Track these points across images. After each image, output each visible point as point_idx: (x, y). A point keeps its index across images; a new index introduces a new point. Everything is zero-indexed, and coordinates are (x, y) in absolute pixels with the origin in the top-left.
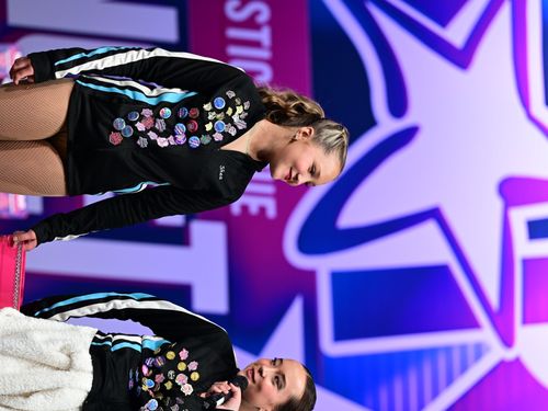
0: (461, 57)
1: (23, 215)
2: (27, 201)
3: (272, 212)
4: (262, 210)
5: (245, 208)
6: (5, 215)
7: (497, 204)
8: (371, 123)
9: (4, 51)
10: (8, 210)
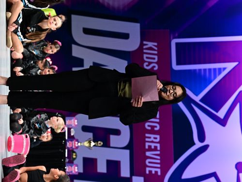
0: (223, 122)
1: (77, 174)
2: (78, 169)
3: (159, 173)
4: (156, 172)
5: (150, 172)
6: (71, 174)
7: (236, 171)
8: (194, 144)
9: (72, 119)
10: (72, 171)
